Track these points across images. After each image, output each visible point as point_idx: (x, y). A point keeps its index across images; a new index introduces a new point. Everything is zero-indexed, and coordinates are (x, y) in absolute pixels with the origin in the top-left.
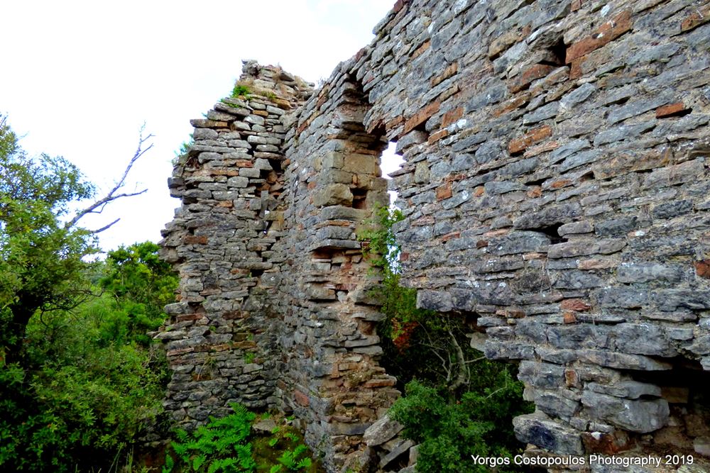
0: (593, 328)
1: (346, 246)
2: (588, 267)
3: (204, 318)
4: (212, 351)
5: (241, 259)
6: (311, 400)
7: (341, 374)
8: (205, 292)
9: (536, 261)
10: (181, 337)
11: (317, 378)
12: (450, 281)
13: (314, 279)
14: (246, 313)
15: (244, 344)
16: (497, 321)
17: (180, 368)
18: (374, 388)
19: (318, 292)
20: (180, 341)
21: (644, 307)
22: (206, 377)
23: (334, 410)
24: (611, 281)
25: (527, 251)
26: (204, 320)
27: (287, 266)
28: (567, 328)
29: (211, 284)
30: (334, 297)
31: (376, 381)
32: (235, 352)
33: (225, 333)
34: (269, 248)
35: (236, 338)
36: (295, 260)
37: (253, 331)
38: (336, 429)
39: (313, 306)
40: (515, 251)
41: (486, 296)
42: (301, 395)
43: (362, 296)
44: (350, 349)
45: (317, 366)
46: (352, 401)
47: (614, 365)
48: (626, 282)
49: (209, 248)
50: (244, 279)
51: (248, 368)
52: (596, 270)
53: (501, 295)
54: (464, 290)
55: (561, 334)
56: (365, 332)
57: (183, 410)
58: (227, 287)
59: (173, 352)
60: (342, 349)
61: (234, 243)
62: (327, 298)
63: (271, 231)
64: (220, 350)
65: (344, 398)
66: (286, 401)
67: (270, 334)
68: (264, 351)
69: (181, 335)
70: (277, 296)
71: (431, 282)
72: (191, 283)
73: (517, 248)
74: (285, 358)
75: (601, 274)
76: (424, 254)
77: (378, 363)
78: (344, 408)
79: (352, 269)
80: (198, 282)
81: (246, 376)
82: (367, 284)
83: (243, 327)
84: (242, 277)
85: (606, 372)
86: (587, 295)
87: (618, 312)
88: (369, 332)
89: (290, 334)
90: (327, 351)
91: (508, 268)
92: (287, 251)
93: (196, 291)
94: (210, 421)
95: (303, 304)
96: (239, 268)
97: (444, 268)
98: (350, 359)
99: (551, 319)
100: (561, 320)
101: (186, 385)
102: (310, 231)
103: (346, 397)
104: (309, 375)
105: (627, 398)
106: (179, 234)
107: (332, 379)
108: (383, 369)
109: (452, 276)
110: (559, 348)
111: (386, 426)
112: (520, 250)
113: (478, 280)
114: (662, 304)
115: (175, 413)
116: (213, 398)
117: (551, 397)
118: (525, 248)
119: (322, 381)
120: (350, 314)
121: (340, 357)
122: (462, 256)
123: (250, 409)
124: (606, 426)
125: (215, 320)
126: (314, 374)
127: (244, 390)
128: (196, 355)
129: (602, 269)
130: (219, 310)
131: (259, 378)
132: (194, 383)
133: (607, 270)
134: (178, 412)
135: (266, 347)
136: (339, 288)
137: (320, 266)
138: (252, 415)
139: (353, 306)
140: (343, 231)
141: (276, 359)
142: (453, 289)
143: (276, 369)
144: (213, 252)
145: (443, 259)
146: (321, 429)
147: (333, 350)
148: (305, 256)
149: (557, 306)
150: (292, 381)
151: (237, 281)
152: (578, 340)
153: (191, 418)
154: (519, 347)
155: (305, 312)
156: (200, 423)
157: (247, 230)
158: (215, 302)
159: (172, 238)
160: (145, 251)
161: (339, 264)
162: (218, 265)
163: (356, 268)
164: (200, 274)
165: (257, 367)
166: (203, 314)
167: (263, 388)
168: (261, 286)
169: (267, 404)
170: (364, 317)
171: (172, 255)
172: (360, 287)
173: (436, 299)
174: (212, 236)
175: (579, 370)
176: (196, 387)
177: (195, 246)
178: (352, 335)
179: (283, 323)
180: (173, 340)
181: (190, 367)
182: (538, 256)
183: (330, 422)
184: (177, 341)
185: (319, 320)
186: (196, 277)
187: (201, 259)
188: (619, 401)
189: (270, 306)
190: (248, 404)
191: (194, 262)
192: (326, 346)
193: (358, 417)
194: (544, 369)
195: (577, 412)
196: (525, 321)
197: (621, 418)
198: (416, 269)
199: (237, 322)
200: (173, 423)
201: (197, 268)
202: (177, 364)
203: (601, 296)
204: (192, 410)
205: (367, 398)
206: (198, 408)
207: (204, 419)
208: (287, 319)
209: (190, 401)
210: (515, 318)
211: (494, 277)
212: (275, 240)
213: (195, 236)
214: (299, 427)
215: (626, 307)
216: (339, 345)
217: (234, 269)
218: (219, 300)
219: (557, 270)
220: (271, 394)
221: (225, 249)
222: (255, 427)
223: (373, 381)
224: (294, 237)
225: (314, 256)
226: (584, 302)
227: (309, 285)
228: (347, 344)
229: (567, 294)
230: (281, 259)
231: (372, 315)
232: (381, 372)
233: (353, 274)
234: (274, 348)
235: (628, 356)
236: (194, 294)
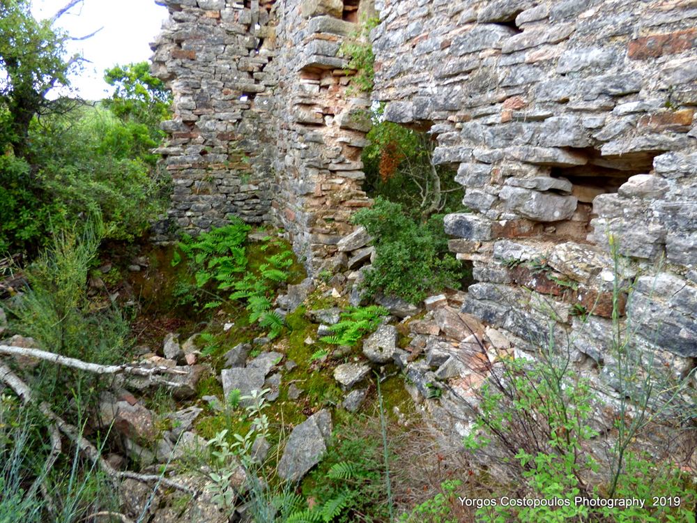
0: (525, 126)
1: (333, 64)
2: (534, 59)
3: (199, 137)
4: (209, 169)
5: (233, 79)
6: (297, 215)
7: (324, 193)
8: (198, 111)
9: (490, 58)
10: (178, 154)
11: (302, 195)
12: (414, 89)
13: (300, 101)
14: (239, 135)
15: (239, 165)
16: (448, 127)
17: (180, 182)
18: (352, 207)
19: (305, 114)
20: (179, 157)
21: (571, 99)
22: (205, 192)
23: (315, 223)
24: (550, 73)
25: (484, 47)
26: (200, 138)
27: (279, 88)
28: (502, 127)
29: (203, 102)
30: (320, 121)
31: (355, 201)
32: (231, 171)
33: (221, 153)
34: (261, 69)
35: (231, 159)
36: (286, 82)
37: (248, 154)
38: (316, 238)
39: (299, 128)
40: (473, 49)
41: (441, 102)
42: (290, 212)
43: (347, 120)
44: (333, 172)
45: (301, 185)
46: (331, 217)
47: (531, 160)
48: (562, 72)
49: (198, 64)
50: (236, 101)
51: (244, 188)
52: (540, 62)
53: (453, 99)
54: (424, 98)
55: (496, 133)
56: (349, 157)
57: (186, 218)
58: (219, 108)
59: (172, 167)
60: (325, 171)
61: (224, 61)
62: (314, 121)
63: (263, 50)
64: (217, 168)
65: (324, 214)
66: (280, 218)
67: (265, 158)
68: (259, 172)
69: (178, 151)
70: (270, 121)
71: (397, 92)
72: (184, 100)
73: (476, 45)
74: (278, 180)
75: (544, 66)
76: (394, 62)
77: (360, 188)
78: (324, 222)
79: (340, 92)
80: (190, 100)
81: (243, 194)
82: (353, 108)
83: (237, 149)
84: (234, 99)
85: (524, 167)
86: (526, 93)
87: (548, 106)
88: (354, 158)
89: (282, 158)
90: (311, 171)
91: (465, 69)
92: (279, 73)
93: (189, 110)
94: (211, 230)
95: (292, 127)
96: (231, 88)
97: (410, 76)
98: (333, 181)
99: (491, 120)
100: (499, 120)
101: (188, 197)
102: (299, 47)
103: (327, 213)
104: (295, 194)
105: (534, 189)
106: (168, 48)
107: (316, 198)
108: (365, 193)
109: (416, 84)
110: (492, 148)
111: (358, 237)
112: (479, 47)
113: (438, 85)
114: (587, 93)
115: (180, 220)
116: (213, 211)
117: (477, 194)
118: (484, 44)
119: (306, 199)
120: (335, 137)
121: (323, 178)
122: (426, 61)
123: (247, 223)
124: (513, 215)
125: (210, 140)
126: (299, 192)
127: (242, 206)
128: (194, 171)
129: (546, 60)
130: (213, 131)
131: (255, 197)
132: (194, 196)
133: (549, 61)
134: (182, 219)
135: (261, 170)
136: (327, 113)
137: (308, 87)
138: (248, 227)
139: (338, 130)
140: (329, 46)
141: (270, 181)
142: (415, 98)
143: (270, 191)
144: (202, 69)
145: (410, 65)
146: (304, 237)
147: (316, 171)
148: (294, 76)
149: (498, 106)
150: (283, 201)
151: (230, 102)
152: (509, 138)
153: (194, 226)
154: (461, 150)
155: (293, 136)
156: (202, 230)
157: (237, 46)
158: (209, 122)
159: (161, 52)
160: (141, 71)
161: (326, 87)
162: (208, 84)
163: (344, 90)
164: (191, 92)
165: (254, 188)
166: (198, 133)
167: (259, 207)
168: (253, 110)
169: (263, 221)
170: (348, 141)
171: (163, 71)
172: (346, 111)
173: (400, 109)
174: (200, 51)
175: (504, 166)
176: (197, 200)
177: (184, 61)
178: (336, 158)
179: (276, 147)
180: (171, 155)
181: (189, 182)
182: (492, 52)
183: (311, 232)
184: (175, 157)
185: (305, 142)
186: (188, 95)
187: (191, 76)
188: (528, 192)
189: (264, 130)
190: (246, 219)
191: (185, 78)
192: (309, 166)
193: (336, 230)
194: (476, 169)
195: (493, 206)
196: (469, 124)
197: (526, 207)
198: (386, 80)
199: (232, 143)
200: (178, 228)
201: (188, 85)
202: (177, 178)
203: (538, 90)
204: (194, 219)
205: (345, 215)
206: (200, 218)
207: (207, 227)
208: (280, 143)
209: (192, 211)
210: (462, 122)
211: (451, 80)
212: (267, 61)
213: (182, 49)
214: (288, 239)
215: (556, 100)
216: (322, 167)
217: (225, 90)
218: (213, 121)
219: (506, 66)
220: (266, 212)
221: (215, 67)
222: (250, 236)
223: (352, 201)
224: (284, 56)
225: (302, 77)
226: (524, 99)
227: (296, 107)
228: (331, 166)
229: (511, 92)
230: (274, 82)
231: (357, 141)
232: (362, 195)
233: (340, 97)
234: (269, 172)
235: (546, 150)
236: (187, 112)
